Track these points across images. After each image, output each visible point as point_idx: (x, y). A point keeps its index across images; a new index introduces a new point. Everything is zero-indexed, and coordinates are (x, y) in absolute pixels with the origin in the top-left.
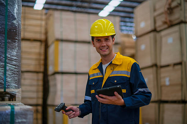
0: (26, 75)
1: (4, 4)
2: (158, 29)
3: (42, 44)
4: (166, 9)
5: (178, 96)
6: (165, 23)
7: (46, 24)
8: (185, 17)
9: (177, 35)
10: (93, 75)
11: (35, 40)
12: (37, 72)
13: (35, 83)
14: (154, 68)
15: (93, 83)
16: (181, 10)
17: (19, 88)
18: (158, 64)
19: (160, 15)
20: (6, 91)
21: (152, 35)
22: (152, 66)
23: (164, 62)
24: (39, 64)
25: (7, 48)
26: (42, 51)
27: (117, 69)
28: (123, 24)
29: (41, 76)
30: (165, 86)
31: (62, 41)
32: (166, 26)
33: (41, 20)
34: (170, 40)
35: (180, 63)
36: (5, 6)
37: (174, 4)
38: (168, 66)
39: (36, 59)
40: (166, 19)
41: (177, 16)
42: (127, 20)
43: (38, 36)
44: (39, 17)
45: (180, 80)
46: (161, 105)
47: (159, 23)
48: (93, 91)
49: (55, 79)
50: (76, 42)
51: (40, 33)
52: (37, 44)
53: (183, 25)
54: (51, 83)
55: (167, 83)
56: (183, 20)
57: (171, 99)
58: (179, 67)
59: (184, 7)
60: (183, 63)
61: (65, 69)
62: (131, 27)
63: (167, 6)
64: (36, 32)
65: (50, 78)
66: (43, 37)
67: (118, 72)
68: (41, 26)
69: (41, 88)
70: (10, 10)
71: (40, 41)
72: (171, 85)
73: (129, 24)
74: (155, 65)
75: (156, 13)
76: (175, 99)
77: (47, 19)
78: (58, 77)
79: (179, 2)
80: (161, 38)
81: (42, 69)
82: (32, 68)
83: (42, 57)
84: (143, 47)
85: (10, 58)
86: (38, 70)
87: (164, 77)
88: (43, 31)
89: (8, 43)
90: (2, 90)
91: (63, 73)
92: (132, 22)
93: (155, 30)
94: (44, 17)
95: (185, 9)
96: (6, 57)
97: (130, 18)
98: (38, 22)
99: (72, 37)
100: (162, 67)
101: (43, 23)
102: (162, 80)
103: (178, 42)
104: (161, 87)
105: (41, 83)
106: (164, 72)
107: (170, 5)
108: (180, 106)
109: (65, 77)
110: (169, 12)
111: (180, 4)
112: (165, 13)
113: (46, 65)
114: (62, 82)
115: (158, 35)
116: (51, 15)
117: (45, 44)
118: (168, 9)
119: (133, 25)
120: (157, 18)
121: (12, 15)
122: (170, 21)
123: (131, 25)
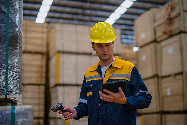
0: (28, 88)
1: (6, 12)
2: (158, 40)
3: (43, 56)
4: (166, 19)
5: (180, 106)
6: (165, 33)
7: (48, 37)
8: (184, 27)
9: (177, 45)
10: (91, 77)
11: (37, 53)
12: (39, 85)
13: (37, 95)
14: (156, 79)
15: (91, 86)
16: (180, 20)
17: (20, 95)
18: (159, 75)
19: (160, 25)
20: (8, 97)
21: (152, 45)
22: (153, 77)
23: (165, 72)
24: (41, 77)
25: (9, 55)
26: (44, 63)
27: (117, 72)
28: (123, 36)
29: (42, 88)
30: (166, 96)
31: (63, 52)
32: (166, 36)
33: (43, 32)
34: (170, 50)
35: (181, 73)
36: (6, 14)
37: (173, 14)
38: (169, 76)
39: (38, 72)
40: (166, 29)
41: (176, 26)
42: (128, 32)
43: (39, 49)
44: (40, 29)
45: (181, 90)
46: (163, 116)
47: (159, 34)
48: (90, 94)
49: (57, 91)
50: (77, 53)
51: (42, 45)
52: (39, 57)
53: (183, 35)
54: (53, 95)
55: (169, 94)
56: (183, 29)
57: (173, 109)
58: (180, 77)
59: (184, 17)
60: (184, 73)
61: (66, 81)
62: (132, 39)
63: (167, 17)
64: (37, 45)
65: (52, 90)
66: (44, 50)
67: (118, 75)
68: (42, 39)
69: (42, 101)
70: (12, 18)
71: (41, 53)
72: (172, 96)
73: (130, 37)
74: (156, 76)
75: (156, 24)
76: (177, 109)
77: (49, 32)
78: (60, 89)
79: (178, 12)
80: (162, 48)
81: (43, 82)
82: (33, 81)
83: (44, 70)
84: (144, 58)
85: (11, 65)
86: (39, 82)
87: (166, 88)
88: (45, 43)
89: (10, 50)
90: (4, 97)
91: (64, 85)
92: (132, 35)
93: (155, 41)
94: (45, 30)
95: (184, 19)
96: (7, 64)
97: (131, 30)
98: (40, 35)
99: (73, 49)
100: (163, 77)
101: (45, 36)
102: (164, 90)
103: (179, 52)
104: (163, 97)
105: (42, 95)
106: (165, 83)
107: (169, 15)
108: (182, 117)
109: (67, 89)
110: (168, 22)
111: (179, 15)
112: (165, 23)
113: (47, 78)
114: (63, 93)
115: (158, 46)
116: (52, 28)
117: (47, 56)
118: (168, 19)
119: (134, 37)
120: (157, 29)
121: (14, 22)
122: (170, 31)
123: (132, 37)
